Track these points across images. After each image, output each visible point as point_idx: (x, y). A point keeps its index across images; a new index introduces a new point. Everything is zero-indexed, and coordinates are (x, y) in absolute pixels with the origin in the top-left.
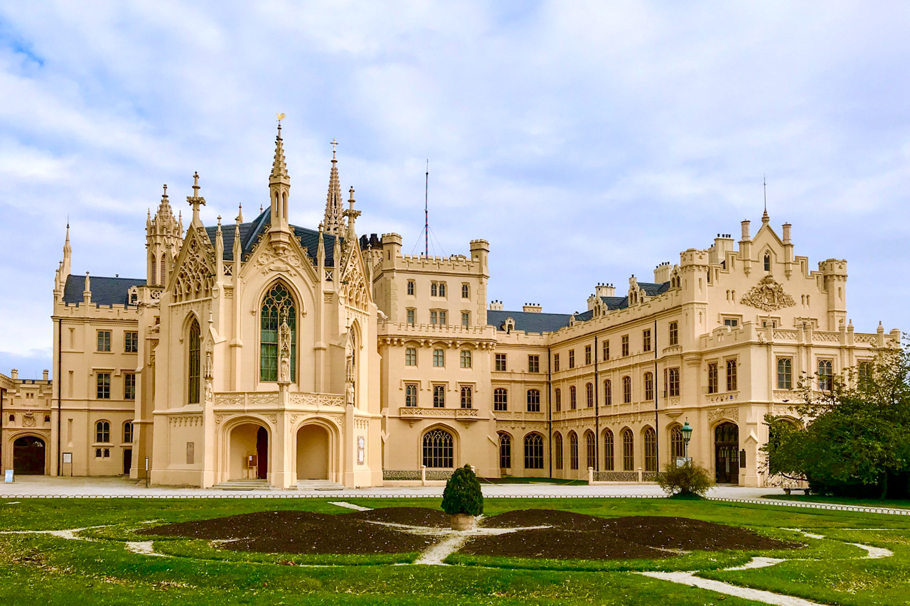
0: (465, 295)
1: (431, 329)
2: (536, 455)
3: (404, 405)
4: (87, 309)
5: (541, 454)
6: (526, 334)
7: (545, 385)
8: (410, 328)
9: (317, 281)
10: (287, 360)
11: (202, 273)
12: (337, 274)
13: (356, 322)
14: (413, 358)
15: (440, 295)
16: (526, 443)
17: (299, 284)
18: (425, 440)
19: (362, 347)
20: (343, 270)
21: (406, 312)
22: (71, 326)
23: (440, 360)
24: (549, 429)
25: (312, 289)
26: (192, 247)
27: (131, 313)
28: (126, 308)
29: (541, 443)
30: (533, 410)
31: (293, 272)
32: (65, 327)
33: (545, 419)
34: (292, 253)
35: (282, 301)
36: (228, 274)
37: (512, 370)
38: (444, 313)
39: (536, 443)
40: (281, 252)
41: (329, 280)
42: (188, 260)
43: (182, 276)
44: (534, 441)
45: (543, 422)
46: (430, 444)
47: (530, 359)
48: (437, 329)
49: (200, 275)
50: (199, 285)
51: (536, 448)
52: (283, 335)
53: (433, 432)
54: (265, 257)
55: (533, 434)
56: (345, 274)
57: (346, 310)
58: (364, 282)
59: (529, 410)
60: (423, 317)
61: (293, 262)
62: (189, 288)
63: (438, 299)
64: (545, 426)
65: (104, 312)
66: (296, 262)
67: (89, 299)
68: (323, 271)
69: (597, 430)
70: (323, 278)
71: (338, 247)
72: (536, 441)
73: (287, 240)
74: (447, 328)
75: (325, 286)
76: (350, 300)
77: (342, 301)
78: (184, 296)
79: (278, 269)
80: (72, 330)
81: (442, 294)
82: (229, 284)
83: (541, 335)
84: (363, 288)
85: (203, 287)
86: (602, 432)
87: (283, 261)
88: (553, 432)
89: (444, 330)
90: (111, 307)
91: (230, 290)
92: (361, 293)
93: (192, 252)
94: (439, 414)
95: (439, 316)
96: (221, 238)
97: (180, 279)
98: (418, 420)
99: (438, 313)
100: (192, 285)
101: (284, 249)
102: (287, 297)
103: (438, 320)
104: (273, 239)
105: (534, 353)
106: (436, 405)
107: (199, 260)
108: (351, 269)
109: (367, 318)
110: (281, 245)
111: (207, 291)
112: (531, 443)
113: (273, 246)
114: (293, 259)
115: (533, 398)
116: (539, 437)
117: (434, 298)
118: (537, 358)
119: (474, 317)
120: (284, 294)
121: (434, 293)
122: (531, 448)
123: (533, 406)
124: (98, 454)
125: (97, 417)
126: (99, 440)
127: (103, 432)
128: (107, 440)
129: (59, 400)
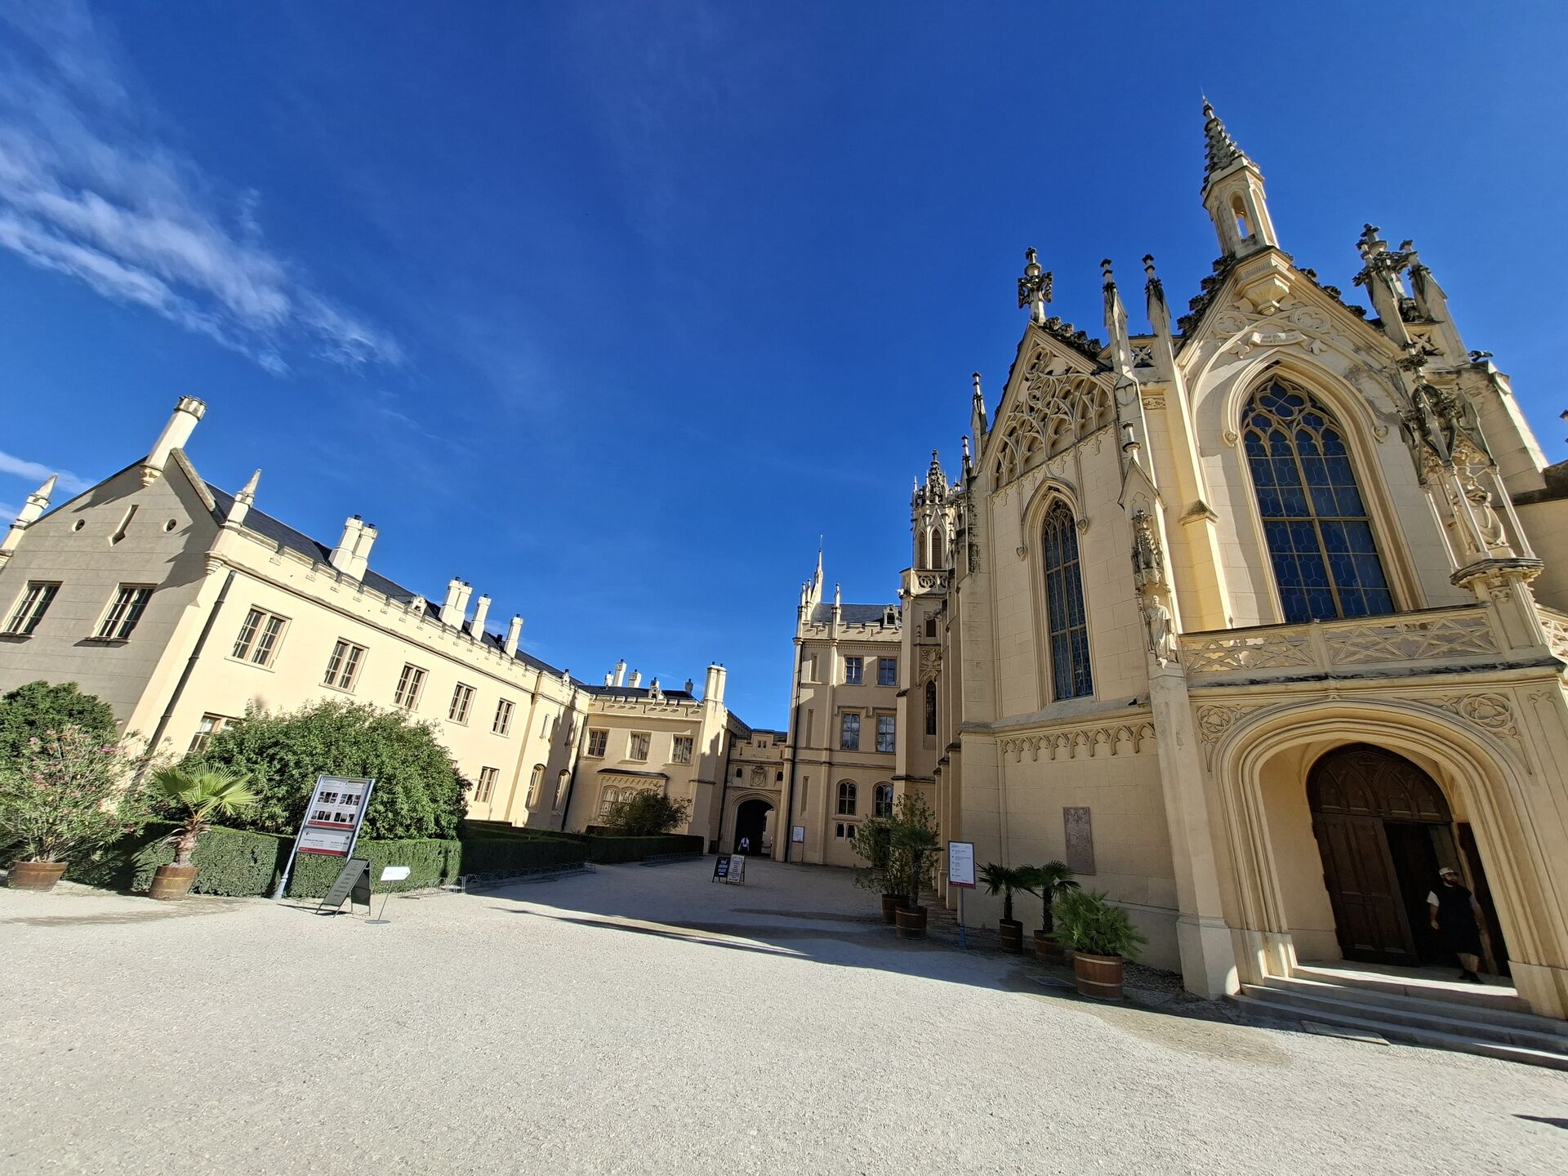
4: (835, 628)
11: (1068, 395)
22: (815, 650)
26: (1034, 365)
27: (887, 634)
28: (881, 627)
31: (1315, 344)
32: (808, 652)
34: (1301, 308)
35: (1297, 417)
36: (1144, 364)
42: (1024, 395)
43: (1012, 432)
49: (1062, 402)
50: (1060, 425)
54: (1233, 322)
61: (1308, 325)
62: (1032, 443)
65: (856, 632)
85: (1073, 421)
90: (864, 627)
91: (1154, 394)
93: (1035, 374)
102: (1307, 406)
107: (1053, 378)
120: (1297, 401)
124: (840, 832)
125: (840, 775)
126: (842, 811)
127: (847, 798)
128: (852, 811)
129: (795, 748)
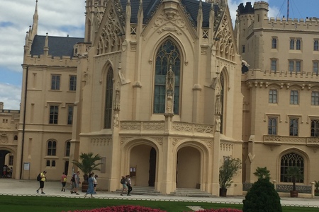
0: (316, 48)
1: (289, 75)
3: (266, 133)
4: (46, 60)
8: (273, 74)
9: (197, 38)
10: (171, 97)
11: (116, 33)
12: (211, 32)
13: (225, 69)
14: (274, 97)
15: (297, 49)
17: (184, 40)
18: (282, 161)
19: (229, 89)
20: (216, 30)
21: (270, 61)
22: (35, 72)
23: (295, 99)
25: (192, 44)
26: (111, 14)
27: (74, 63)
28: (71, 59)
31: (179, 31)
32: (30, 72)
34: (179, 18)
35: (171, 53)
36: (133, 33)
38: (299, 62)
40: (171, 17)
41: (205, 37)
42: (107, 23)
43: (103, 35)
46: (286, 164)
48: (294, 75)
49: (115, 34)
50: (114, 42)
52: (169, 79)
53: (288, 155)
54: (160, 20)
56: (218, 33)
57: (217, 61)
58: (232, 39)
60: (283, 65)
61: (180, 24)
62: (107, 44)
63: (295, 51)
65: (56, 62)
66: (182, 24)
67: (47, 52)
68: (201, 31)
70: (201, 36)
71: (213, 13)
73: (175, 8)
74: (302, 74)
75: (202, 42)
76: (221, 53)
77: (214, 53)
78: (104, 50)
79: (169, 30)
80: (35, 74)
81: (299, 48)
82: (134, 41)
84: (231, 44)
85: (117, 43)
87: (172, 23)
89: (299, 75)
90: (61, 58)
91: (134, 45)
92: (230, 47)
93: (110, 18)
94: (294, 141)
95: (296, 64)
96: (130, 7)
97: (102, 37)
98: (278, 145)
99: (295, 62)
100: (110, 41)
101: (174, 15)
102: (174, 50)
103: (295, 68)
104: (166, 7)
106: (291, 134)
107: (114, 23)
108: (222, 29)
109: (234, 66)
110: (171, 12)
111: (119, 46)
113: (166, 12)
114: (180, 22)
117: (292, 51)
120: (172, 48)
121: (292, 48)
124: (48, 164)
125: (48, 137)
126: (49, 154)
127: (52, 148)
128: (54, 154)
129: (24, 124)
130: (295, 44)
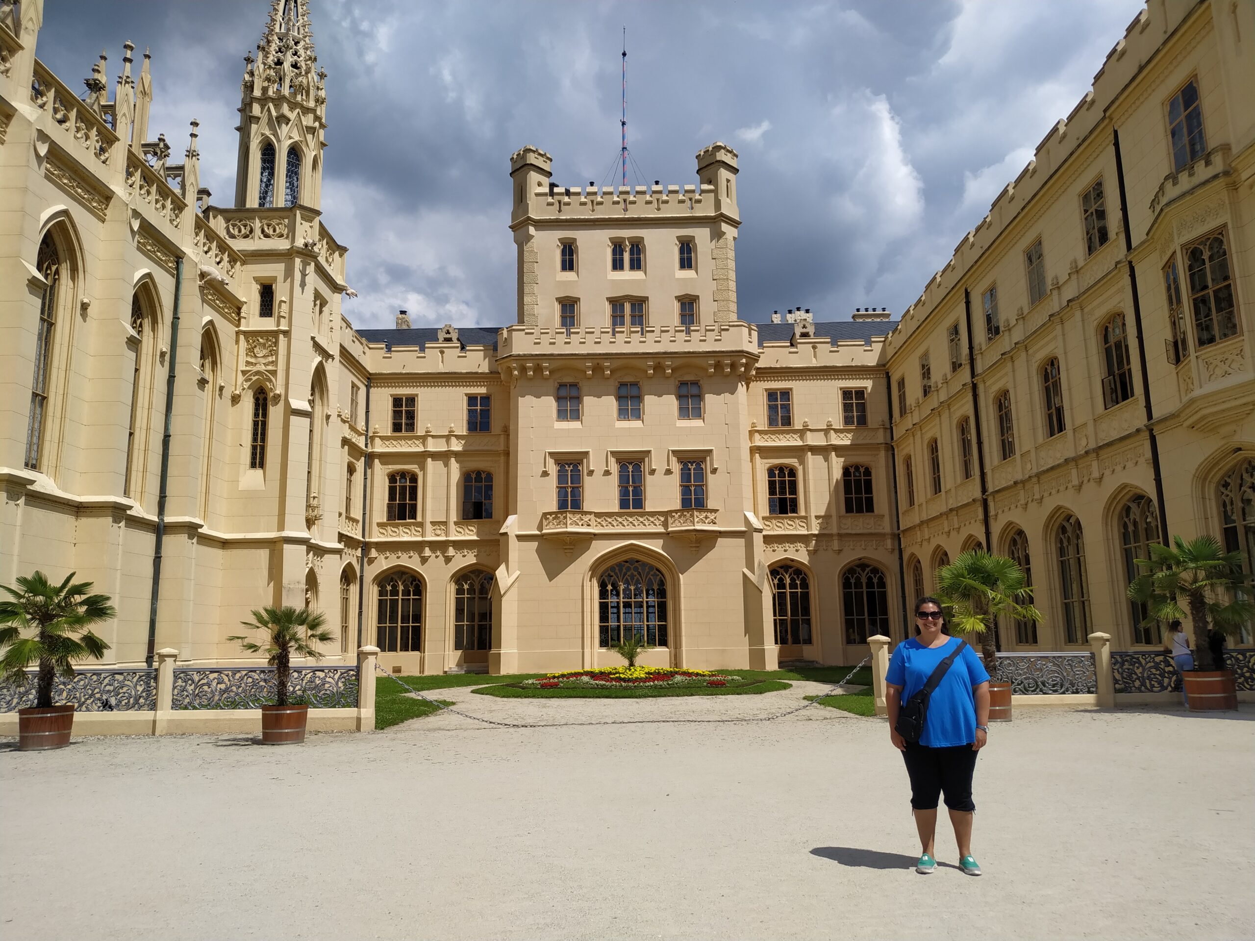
0: (686, 262)
1: (608, 337)
2: (872, 613)
3: (552, 506)
5: (885, 610)
6: (834, 343)
7: (882, 453)
8: (563, 339)
14: (571, 405)
15: (632, 268)
16: (846, 584)
18: (602, 585)
21: (557, 305)
23: (630, 405)
24: (897, 552)
29: (882, 584)
30: (860, 510)
33: (886, 527)
37: (805, 425)
38: (639, 304)
39: (870, 584)
44: (864, 580)
45: (883, 535)
47: (844, 399)
48: (623, 338)
51: (871, 595)
53: (619, 565)
55: (862, 565)
59: (849, 509)
60: (594, 314)
63: (627, 275)
64: (889, 543)
69: (988, 534)
72: (870, 579)
74: (644, 335)
81: (636, 265)
83: (869, 343)
86: (1001, 537)
88: (906, 557)
89: (637, 338)
94: (632, 524)
95: (629, 309)
98: (587, 539)
99: (627, 307)
103: (628, 319)
105: (854, 384)
106: (624, 504)
112: (858, 584)
115: (857, 482)
116: (875, 571)
117: (618, 275)
118: (860, 393)
119: (706, 309)
121: (617, 265)
122: (859, 595)
123: (859, 500)
130: (626, 256)
